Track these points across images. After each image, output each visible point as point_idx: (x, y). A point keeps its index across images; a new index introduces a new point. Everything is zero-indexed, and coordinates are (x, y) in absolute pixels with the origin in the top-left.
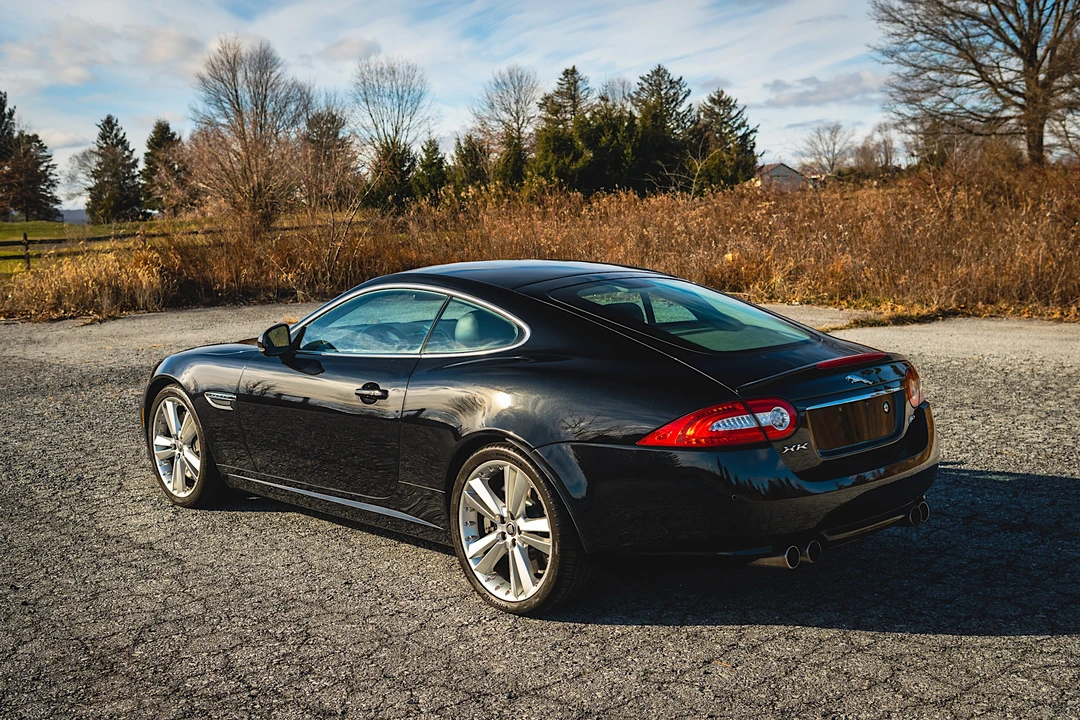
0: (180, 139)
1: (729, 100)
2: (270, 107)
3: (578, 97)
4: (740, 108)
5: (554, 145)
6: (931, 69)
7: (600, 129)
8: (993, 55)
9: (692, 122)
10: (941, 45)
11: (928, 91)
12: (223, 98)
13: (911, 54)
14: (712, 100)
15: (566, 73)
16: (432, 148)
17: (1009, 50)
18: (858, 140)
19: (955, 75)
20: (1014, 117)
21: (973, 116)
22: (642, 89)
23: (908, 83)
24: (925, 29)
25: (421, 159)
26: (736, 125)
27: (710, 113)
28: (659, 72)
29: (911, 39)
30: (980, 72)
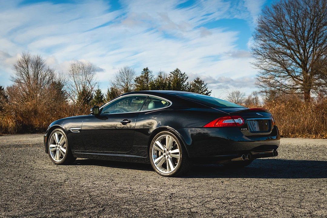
0: (3, 89)
1: (201, 81)
2: (40, 77)
3: (149, 78)
4: (205, 84)
6: (271, 71)
8: (292, 67)
9: (188, 88)
10: (274, 63)
11: (270, 78)
12: (23, 73)
13: (264, 66)
14: (195, 81)
15: (144, 70)
16: (99, 92)
17: (297, 65)
18: (246, 97)
19: (280, 73)
20: (300, 88)
21: (286, 87)
22: (171, 76)
23: (263, 76)
24: (269, 57)
25: (95, 96)
26: (204, 90)
27: (194, 85)
28: (177, 71)
29: (264, 61)
30: (288, 72)
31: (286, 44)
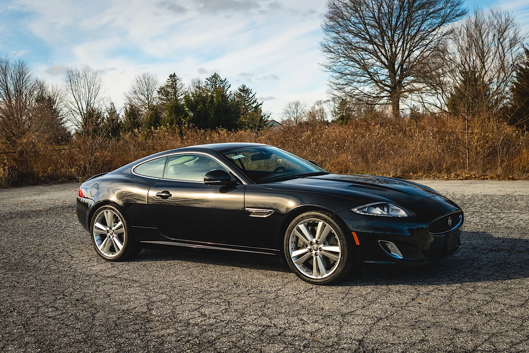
1: (248, 90)
3: (177, 88)
4: (254, 93)
5: (175, 110)
6: (348, 74)
7: (197, 102)
8: (375, 68)
9: (232, 100)
10: (352, 63)
11: (347, 84)
13: (338, 67)
14: (240, 90)
15: (171, 76)
16: (112, 112)
17: (383, 66)
18: (308, 109)
19: (359, 77)
20: (386, 96)
21: (367, 96)
22: (207, 84)
23: (337, 81)
24: (345, 56)
25: (108, 118)
26: (252, 102)
27: (240, 96)
28: (215, 76)
29: (338, 61)
30: (370, 75)
31: (367, 37)
